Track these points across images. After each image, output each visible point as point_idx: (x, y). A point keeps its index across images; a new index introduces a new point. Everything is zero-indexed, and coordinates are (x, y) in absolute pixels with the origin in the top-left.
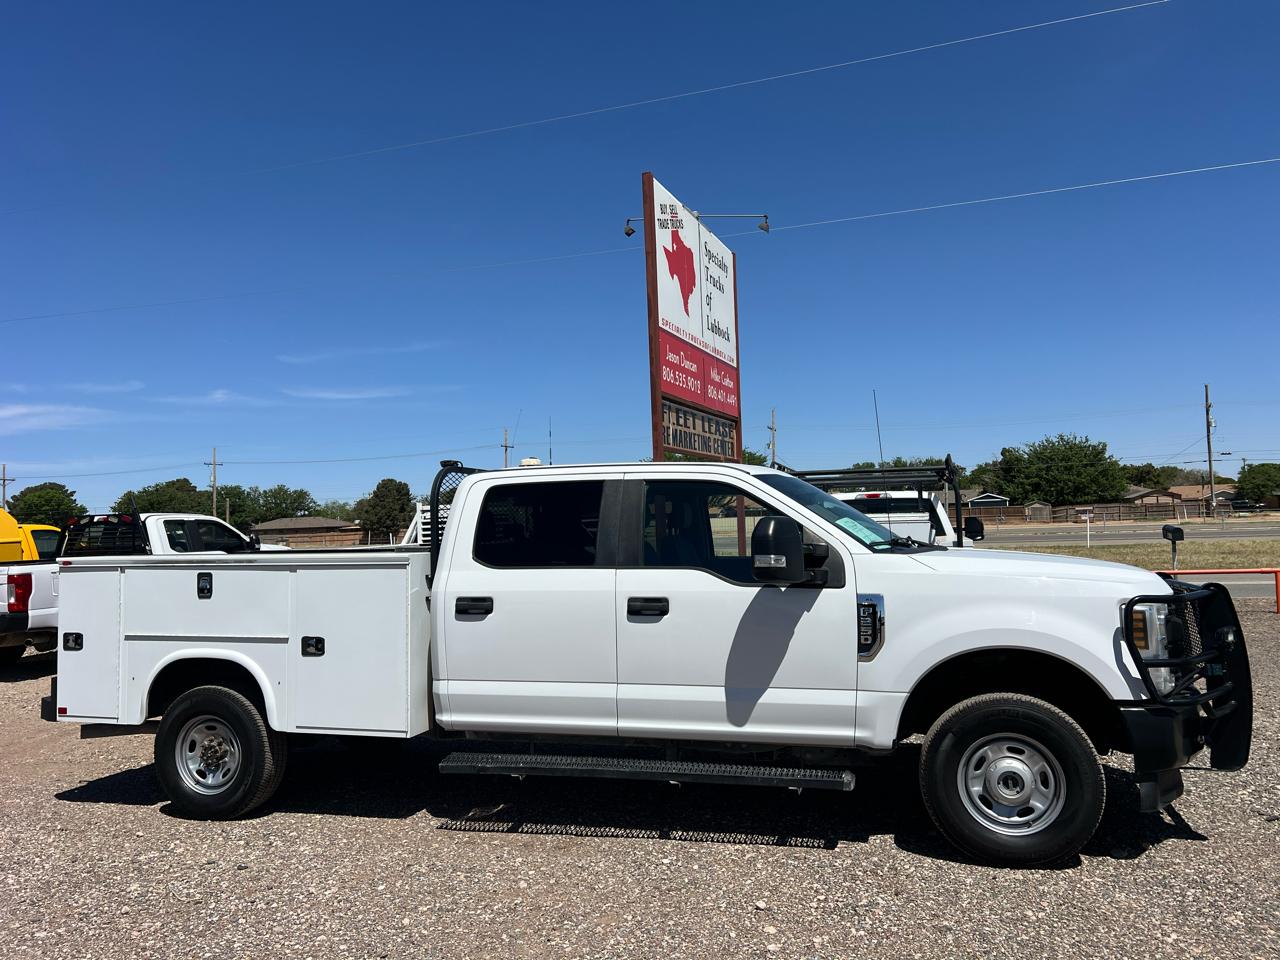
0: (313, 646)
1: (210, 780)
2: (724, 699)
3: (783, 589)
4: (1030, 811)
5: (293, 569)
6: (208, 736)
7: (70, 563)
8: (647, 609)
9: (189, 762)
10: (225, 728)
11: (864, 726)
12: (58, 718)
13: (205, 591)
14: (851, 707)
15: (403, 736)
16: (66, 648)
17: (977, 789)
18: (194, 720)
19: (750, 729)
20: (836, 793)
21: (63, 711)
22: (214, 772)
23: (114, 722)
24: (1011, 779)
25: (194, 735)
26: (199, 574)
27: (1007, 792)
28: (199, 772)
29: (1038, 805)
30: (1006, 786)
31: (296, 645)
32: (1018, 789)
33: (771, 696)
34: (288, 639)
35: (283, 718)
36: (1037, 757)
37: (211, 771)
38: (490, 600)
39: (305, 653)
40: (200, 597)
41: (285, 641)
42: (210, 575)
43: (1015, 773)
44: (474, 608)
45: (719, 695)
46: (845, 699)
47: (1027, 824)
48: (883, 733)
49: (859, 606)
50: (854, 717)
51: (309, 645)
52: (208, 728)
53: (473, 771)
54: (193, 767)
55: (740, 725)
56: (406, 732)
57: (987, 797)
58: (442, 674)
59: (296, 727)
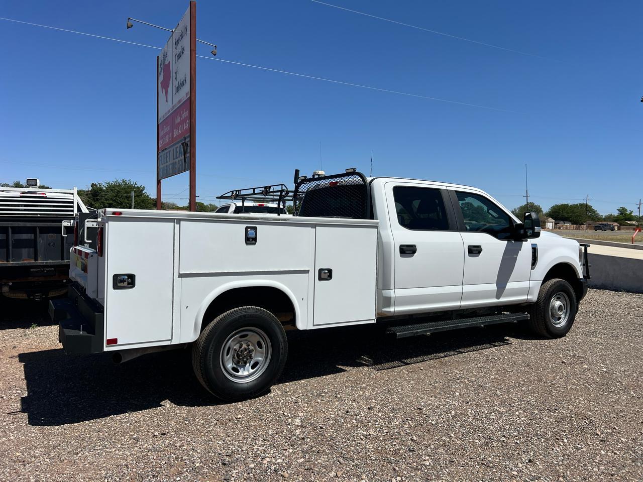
0: (326, 275)
1: (241, 372)
2: (496, 289)
3: (513, 242)
4: (561, 318)
5: (314, 226)
6: (240, 342)
7: (120, 213)
8: (474, 251)
9: (227, 363)
10: (256, 334)
11: (531, 294)
12: (106, 348)
13: (251, 240)
14: (528, 287)
16: (116, 287)
17: (550, 314)
18: (232, 333)
21: (111, 342)
22: (244, 367)
23: (168, 343)
26: (247, 228)
27: (558, 313)
28: (234, 369)
31: (313, 275)
33: (510, 286)
34: (309, 270)
35: (303, 323)
37: (241, 367)
38: (415, 247)
39: (320, 279)
40: (247, 244)
41: (307, 272)
42: (256, 228)
43: (560, 306)
44: (408, 250)
45: (494, 287)
46: (526, 285)
47: (561, 322)
48: (534, 297)
49: (532, 248)
50: (528, 291)
51: (323, 274)
52: (241, 337)
53: (412, 335)
54: (230, 366)
55: (498, 299)
56: (374, 320)
57: (553, 316)
58: (392, 287)
59: (314, 325)
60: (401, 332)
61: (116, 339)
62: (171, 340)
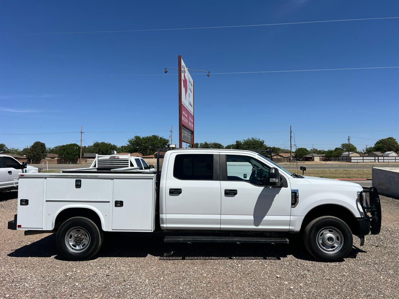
0: (119, 204)
1: (77, 248)
2: (253, 219)
3: (271, 188)
4: (334, 247)
5: (112, 179)
6: (77, 233)
7: (24, 175)
8: (230, 193)
9: (69, 242)
10: (84, 231)
11: (292, 226)
12: (17, 229)
13: (78, 185)
14: (289, 220)
15: (150, 231)
16: (21, 204)
17: (321, 242)
18: (72, 228)
19: (260, 227)
20: (284, 244)
21: (20, 226)
22: (79, 245)
23: (41, 229)
24: (330, 239)
25: (72, 233)
26: (76, 180)
27: (329, 242)
28: (73, 245)
29: (336, 245)
30: (329, 241)
31: (112, 204)
32: (332, 241)
33: (266, 218)
34: (110, 201)
35: (106, 227)
36: (336, 233)
37: (77, 245)
38: (181, 190)
39: (116, 206)
40: (76, 188)
41: (109, 202)
42: (81, 180)
43: (331, 237)
44: (175, 192)
45: (251, 218)
46: (287, 218)
47: (334, 250)
48: (297, 228)
49: (292, 192)
50: (289, 223)
51: (117, 204)
52: (77, 231)
53: (175, 242)
54: (71, 244)
55: (257, 226)
56: (151, 230)
57: (324, 244)
58: (164, 212)
59: (112, 230)
60: (167, 239)
61: (21, 225)
62: (42, 228)
